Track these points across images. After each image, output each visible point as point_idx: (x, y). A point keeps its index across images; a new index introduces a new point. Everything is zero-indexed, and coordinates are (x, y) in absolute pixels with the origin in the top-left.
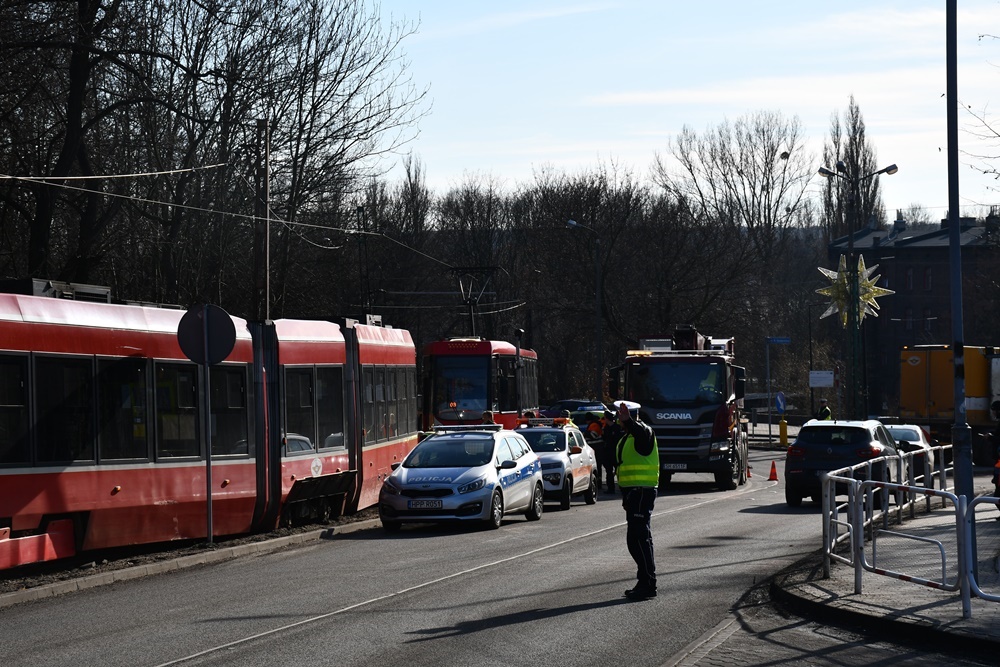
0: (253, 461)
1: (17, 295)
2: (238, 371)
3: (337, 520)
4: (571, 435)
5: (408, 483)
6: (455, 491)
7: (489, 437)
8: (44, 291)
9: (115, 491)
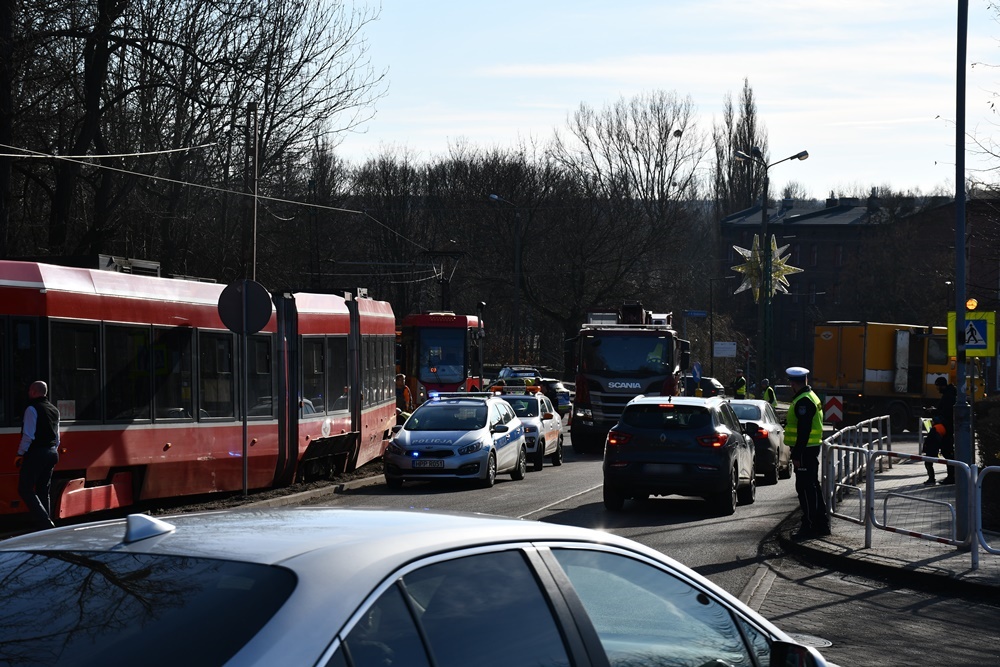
0: (276, 422)
1: (90, 270)
2: (266, 339)
3: (341, 477)
4: (542, 402)
5: (412, 445)
6: (456, 452)
7: (482, 404)
8: (108, 266)
9: (167, 448)
